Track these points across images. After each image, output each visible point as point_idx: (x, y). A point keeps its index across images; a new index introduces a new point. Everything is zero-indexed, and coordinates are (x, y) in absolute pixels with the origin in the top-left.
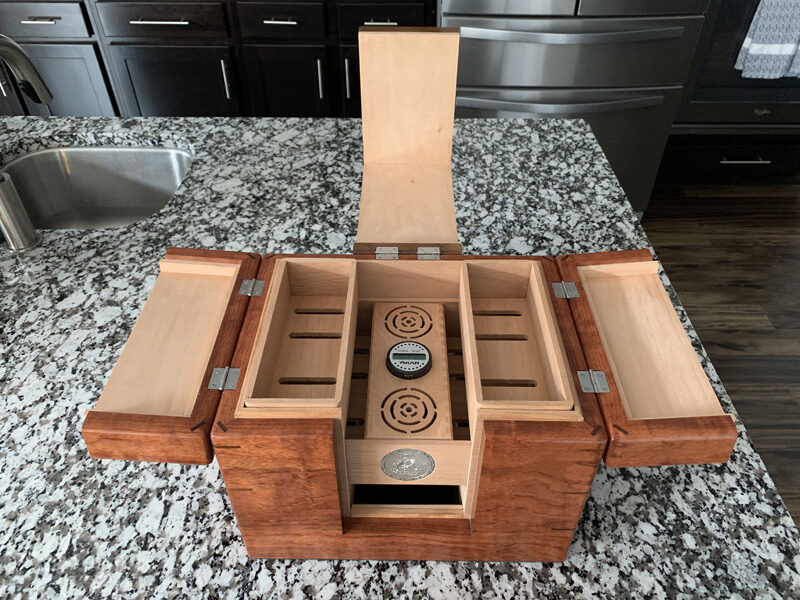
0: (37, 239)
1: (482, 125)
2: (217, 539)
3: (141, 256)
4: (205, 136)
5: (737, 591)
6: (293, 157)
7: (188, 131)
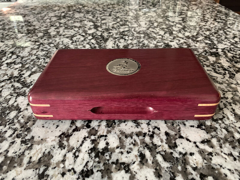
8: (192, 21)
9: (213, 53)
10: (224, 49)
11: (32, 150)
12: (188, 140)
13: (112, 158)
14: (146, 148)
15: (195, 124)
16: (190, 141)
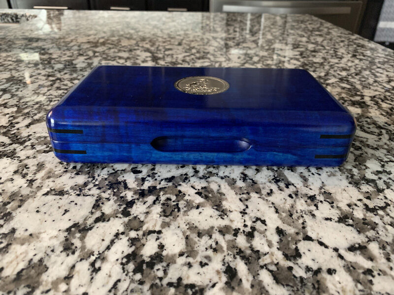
8: (317, 56)
9: (357, 102)
10: (374, 97)
11: (8, 254)
12: (321, 244)
13: (169, 275)
14: (238, 257)
15: (334, 215)
16: (326, 247)
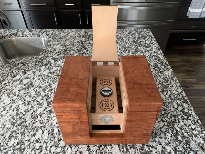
0: (7, 61)
1: (123, 31)
2: (56, 140)
3: (35, 66)
4: (51, 34)
5: (192, 151)
6: (74, 40)
7: (46, 33)
